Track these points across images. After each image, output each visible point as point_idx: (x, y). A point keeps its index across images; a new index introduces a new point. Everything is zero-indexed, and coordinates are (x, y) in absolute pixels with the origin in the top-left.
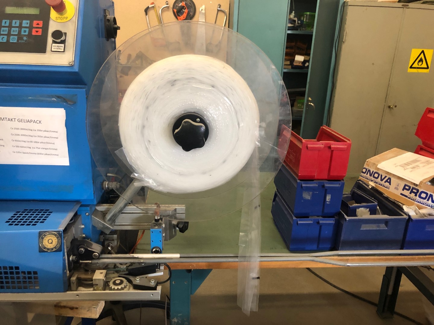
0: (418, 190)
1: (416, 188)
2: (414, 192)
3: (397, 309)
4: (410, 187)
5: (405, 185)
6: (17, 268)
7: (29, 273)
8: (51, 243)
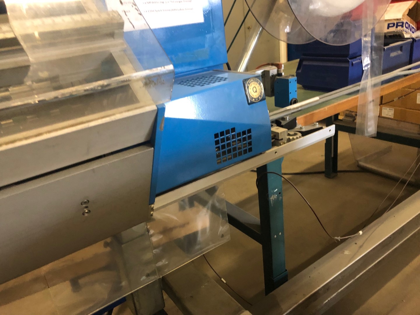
0: (403, 23)
1: (400, 21)
2: (400, 26)
3: (339, 169)
4: (394, 24)
5: (389, 24)
6: (233, 130)
7: (244, 133)
8: (256, 91)
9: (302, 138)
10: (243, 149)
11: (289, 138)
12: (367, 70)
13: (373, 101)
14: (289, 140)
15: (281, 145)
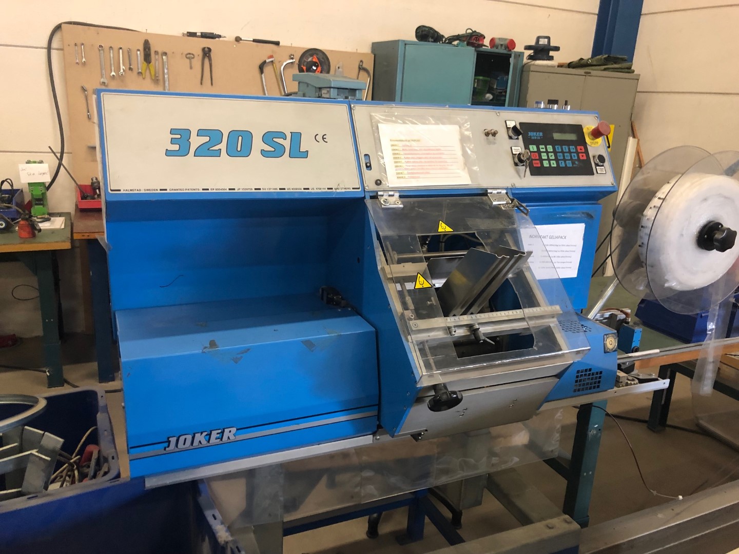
6: (590, 370)
7: (597, 373)
8: (611, 344)
9: (639, 385)
10: (593, 385)
11: (627, 383)
12: (711, 334)
13: (713, 362)
14: (627, 384)
15: (620, 387)
